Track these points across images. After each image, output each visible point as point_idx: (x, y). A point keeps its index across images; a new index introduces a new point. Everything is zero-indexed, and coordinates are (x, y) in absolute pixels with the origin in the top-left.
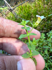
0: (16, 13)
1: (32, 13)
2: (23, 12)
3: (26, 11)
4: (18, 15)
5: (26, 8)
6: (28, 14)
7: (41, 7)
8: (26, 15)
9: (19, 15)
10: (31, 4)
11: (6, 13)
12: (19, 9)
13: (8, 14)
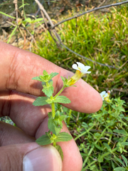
0: (61, 34)
1: (99, 41)
2: (78, 35)
3: (85, 33)
4: (63, 41)
5: (86, 26)
6: (87, 42)
7: (125, 28)
8: (83, 43)
9: (67, 42)
10: (99, 16)
11: (37, 32)
12: (69, 26)
13: (40, 34)
